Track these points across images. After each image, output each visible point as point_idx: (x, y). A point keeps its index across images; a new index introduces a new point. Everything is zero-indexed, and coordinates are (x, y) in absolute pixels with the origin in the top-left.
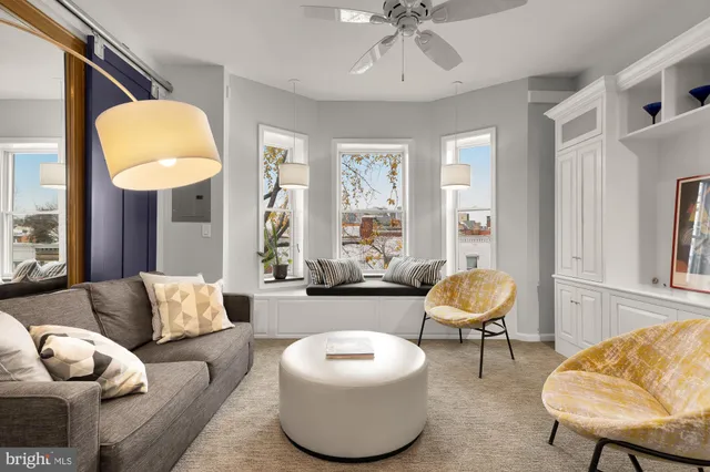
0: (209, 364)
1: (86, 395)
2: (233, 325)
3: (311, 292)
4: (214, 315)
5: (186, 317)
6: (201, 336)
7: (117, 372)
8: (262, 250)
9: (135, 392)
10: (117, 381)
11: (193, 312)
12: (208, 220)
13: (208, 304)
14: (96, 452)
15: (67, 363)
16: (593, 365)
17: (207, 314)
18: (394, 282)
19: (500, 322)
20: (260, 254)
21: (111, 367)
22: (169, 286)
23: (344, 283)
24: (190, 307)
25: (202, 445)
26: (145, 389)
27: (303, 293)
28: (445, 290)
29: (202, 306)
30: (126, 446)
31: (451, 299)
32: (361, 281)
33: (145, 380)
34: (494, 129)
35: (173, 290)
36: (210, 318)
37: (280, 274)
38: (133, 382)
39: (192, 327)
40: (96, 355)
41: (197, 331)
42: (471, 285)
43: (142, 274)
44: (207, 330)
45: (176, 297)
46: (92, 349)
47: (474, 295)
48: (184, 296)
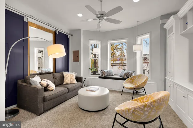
0: (68, 89)
1: (41, 88)
2: (77, 82)
3: (100, 77)
4: (73, 80)
5: (68, 80)
6: (71, 84)
7: (50, 87)
8: (90, 67)
9: (52, 90)
10: (50, 88)
11: (69, 79)
12: (78, 61)
13: (72, 78)
14: (43, 97)
15: (43, 84)
16: (140, 100)
17: (72, 80)
18: (121, 77)
19: (143, 89)
20: (90, 68)
21: (49, 86)
22: (66, 74)
23: (108, 76)
24: (69, 78)
25: (66, 103)
26: (54, 90)
27: (98, 78)
28: (131, 79)
29: (71, 78)
30: (48, 97)
31: (132, 82)
32: (113, 76)
33: (54, 89)
34: (150, 33)
35: (67, 75)
36: (72, 81)
37: (95, 73)
38: (52, 89)
39: (69, 82)
40: (47, 84)
41: (70, 83)
42: (138, 78)
43: (63, 72)
44: (72, 83)
45: (67, 76)
46: (47, 83)
47: (138, 81)
48: (68, 76)
